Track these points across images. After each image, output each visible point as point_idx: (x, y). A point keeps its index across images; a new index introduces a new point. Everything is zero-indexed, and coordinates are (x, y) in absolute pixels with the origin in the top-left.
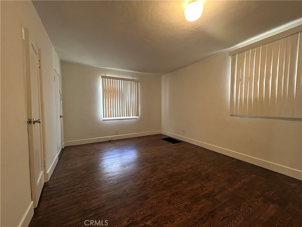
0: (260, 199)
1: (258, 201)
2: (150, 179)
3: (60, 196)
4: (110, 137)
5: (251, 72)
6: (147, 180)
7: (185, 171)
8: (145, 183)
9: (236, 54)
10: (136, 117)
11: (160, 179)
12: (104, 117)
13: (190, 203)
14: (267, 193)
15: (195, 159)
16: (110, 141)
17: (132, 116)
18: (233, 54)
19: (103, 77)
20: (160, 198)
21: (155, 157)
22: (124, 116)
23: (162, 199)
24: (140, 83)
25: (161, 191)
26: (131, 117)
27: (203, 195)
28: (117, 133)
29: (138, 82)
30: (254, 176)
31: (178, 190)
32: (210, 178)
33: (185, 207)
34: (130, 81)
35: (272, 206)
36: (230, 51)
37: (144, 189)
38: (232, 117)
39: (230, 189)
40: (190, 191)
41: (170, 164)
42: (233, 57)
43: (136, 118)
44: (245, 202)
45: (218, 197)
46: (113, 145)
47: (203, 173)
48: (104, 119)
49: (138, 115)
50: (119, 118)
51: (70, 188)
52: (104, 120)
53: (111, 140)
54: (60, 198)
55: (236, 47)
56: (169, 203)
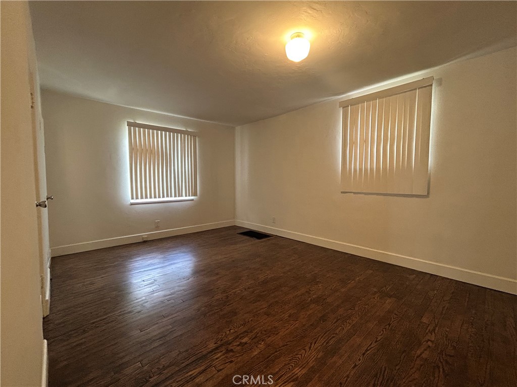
0: (376, 296)
1: (374, 298)
2: (233, 291)
3: (84, 332)
4: (145, 235)
5: (367, 133)
6: (230, 293)
7: (282, 275)
8: (227, 297)
9: (348, 106)
10: (193, 198)
11: (249, 288)
12: (132, 198)
13: (296, 311)
14: (384, 288)
15: (294, 258)
16: (145, 242)
17: (186, 196)
18: (345, 105)
19: (130, 124)
20: (255, 311)
21: (233, 261)
22: (171, 196)
23: (256, 312)
24: (199, 137)
25: (254, 303)
26: (184, 198)
27: (311, 300)
28: (157, 228)
29: (195, 136)
30: (372, 271)
31: (277, 299)
32: (318, 280)
33: (289, 316)
34: (181, 134)
35: (389, 301)
36: (340, 101)
37: (228, 304)
38: (343, 194)
39: (343, 290)
40: (293, 298)
41: (258, 269)
42: (344, 109)
43: (192, 200)
44: (360, 300)
45: (329, 300)
46: (152, 248)
47: (308, 275)
48: (132, 201)
49: (195, 195)
50: (161, 199)
51: (98, 319)
52: (132, 204)
53: (145, 240)
54: (87, 335)
55: (349, 96)
56: (268, 315)
